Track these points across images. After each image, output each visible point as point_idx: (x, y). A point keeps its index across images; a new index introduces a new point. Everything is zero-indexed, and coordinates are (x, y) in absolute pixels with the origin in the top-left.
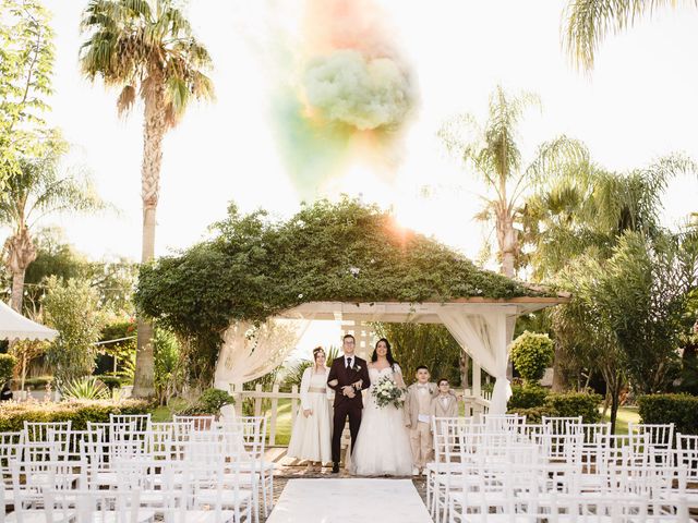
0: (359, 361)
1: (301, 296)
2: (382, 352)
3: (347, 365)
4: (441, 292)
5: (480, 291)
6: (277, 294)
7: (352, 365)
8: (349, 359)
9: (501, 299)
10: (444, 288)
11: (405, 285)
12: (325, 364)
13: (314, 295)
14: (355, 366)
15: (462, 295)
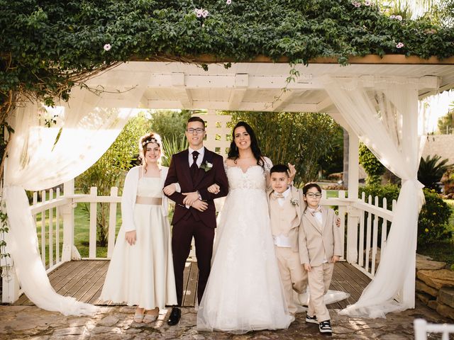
0: (209, 156)
1: (107, 47)
2: (244, 142)
3: (191, 162)
4: (336, 48)
5: (400, 45)
6: (69, 45)
7: (199, 162)
8: (196, 154)
9: (433, 59)
10: (342, 43)
11: (282, 34)
12: (160, 160)
13: (132, 48)
14: (204, 163)
15: (373, 52)
